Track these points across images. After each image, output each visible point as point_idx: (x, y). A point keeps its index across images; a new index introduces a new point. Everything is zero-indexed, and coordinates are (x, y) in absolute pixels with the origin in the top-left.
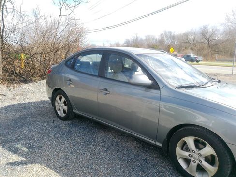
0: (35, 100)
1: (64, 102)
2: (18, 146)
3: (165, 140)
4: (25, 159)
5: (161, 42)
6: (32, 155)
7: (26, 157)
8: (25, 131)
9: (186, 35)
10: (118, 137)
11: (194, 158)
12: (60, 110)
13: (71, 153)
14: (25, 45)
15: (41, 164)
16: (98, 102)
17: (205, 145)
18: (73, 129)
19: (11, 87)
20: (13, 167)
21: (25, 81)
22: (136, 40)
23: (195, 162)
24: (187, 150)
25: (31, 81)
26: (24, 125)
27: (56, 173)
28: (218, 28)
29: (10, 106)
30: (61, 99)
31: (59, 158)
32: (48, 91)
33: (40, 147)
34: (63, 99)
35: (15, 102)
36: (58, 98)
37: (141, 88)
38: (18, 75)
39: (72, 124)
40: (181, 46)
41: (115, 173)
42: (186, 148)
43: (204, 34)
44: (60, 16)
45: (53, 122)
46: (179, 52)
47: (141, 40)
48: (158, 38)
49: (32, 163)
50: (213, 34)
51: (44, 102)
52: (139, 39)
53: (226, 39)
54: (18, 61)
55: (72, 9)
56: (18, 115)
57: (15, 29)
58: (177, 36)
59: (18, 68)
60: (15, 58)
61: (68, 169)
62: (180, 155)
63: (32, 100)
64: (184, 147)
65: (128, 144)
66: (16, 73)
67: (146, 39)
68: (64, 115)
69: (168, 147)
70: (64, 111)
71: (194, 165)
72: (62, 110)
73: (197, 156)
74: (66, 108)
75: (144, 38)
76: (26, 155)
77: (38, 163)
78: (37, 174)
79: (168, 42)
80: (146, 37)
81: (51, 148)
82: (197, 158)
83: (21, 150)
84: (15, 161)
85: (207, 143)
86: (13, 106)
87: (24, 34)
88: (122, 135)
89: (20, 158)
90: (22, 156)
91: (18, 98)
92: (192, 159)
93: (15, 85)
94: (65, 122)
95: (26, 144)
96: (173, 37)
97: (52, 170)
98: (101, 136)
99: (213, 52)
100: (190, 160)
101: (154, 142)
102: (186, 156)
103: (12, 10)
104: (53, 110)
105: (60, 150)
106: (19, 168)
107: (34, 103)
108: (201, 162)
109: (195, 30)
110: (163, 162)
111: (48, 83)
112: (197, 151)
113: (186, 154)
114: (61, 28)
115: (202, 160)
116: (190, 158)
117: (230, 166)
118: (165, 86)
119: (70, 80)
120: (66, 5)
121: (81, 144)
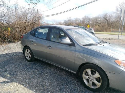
0: (15, 52)
1: (30, 53)
2: (6, 74)
3: (78, 70)
4: (9, 80)
5: (83, 22)
6: (13, 78)
7: (9, 79)
8: (10, 67)
9: (96, 18)
10: (56, 70)
11: (91, 79)
12: (27, 56)
13: (32, 77)
14: (10, 23)
15: (17, 83)
16: (46, 52)
17: (96, 73)
18: (34, 66)
19: (3, 45)
20: (2, 84)
21: (10, 42)
22: (70, 21)
23: (91, 81)
24: (88, 75)
25: (13, 42)
26: (9, 64)
27: (23, 87)
28: (112, 15)
29: (2, 55)
30: (28, 51)
31: (26, 80)
32: (21, 47)
33: (17, 75)
34: (29, 51)
35: (4, 53)
36: (26, 51)
37: (66, 46)
38: (7, 39)
39: (33, 63)
40: (93, 24)
41: (53, 87)
42: (87, 74)
43: (105, 18)
44: (29, 8)
45: (24, 63)
46: (92, 27)
47: (73, 21)
48: (81, 20)
49: (12, 82)
50: (110, 18)
51: (20, 53)
52: (71, 20)
53: (117, 20)
54: (6, 32)
55: (35, 4)
56: (6, 59)
57: (5, 15)
58: (91, 18)
59: (7, 35)
60: (5, 30)
61: (30, 85)
62: (84, 77)
63: (13, 52)
64: (86, 74)
65: (61, 73)
66: (5, 38)
67: (75, 20)
68: (29, 59)
69: (79, 74)
70: (30, 57)
71: (91, 82)
72: (28, 57)
73: (92, 78)
74: (30, 55)
75: (74, 20)
76: (9, 78)
77: (15, 82)
78: (14, 87)
79: (87, 22)
80: (75, 19)
81: (22, 75)
82: (92, 79)
83: (7, 76)
84: (3, 81)
85: (96, 72)
86: (4, 54)
87: (9, 18)
88: (58, 69)
89: (6, 80)
90: (7, 79)
91: (6, 50)
92: (90, 79)
93: (5, 44)
94: (30, 63)
95: (9, 73)
96: (89, 20)
97: (22, 85)
98: (48, 69)
99: (110, 28)
100: (89, 80)
101: (73, 72)
102: (87, 78)
103: (3, 5)
104: (24, 57)
105: (27, 76)
106: (5, 84)
107: (14, 53)
108: (94, 81)
109: (101, 15)
110: (77, 81)
111: (22, 43)
112: (92, 76)
113: (87, 77)
114: (29, 15)
115: (94, 80)
116: (89, 79)
117: (107, 82)
118: (78, 44)
119: (32, 42)
120: (32, 3)
121: (37, 73)
